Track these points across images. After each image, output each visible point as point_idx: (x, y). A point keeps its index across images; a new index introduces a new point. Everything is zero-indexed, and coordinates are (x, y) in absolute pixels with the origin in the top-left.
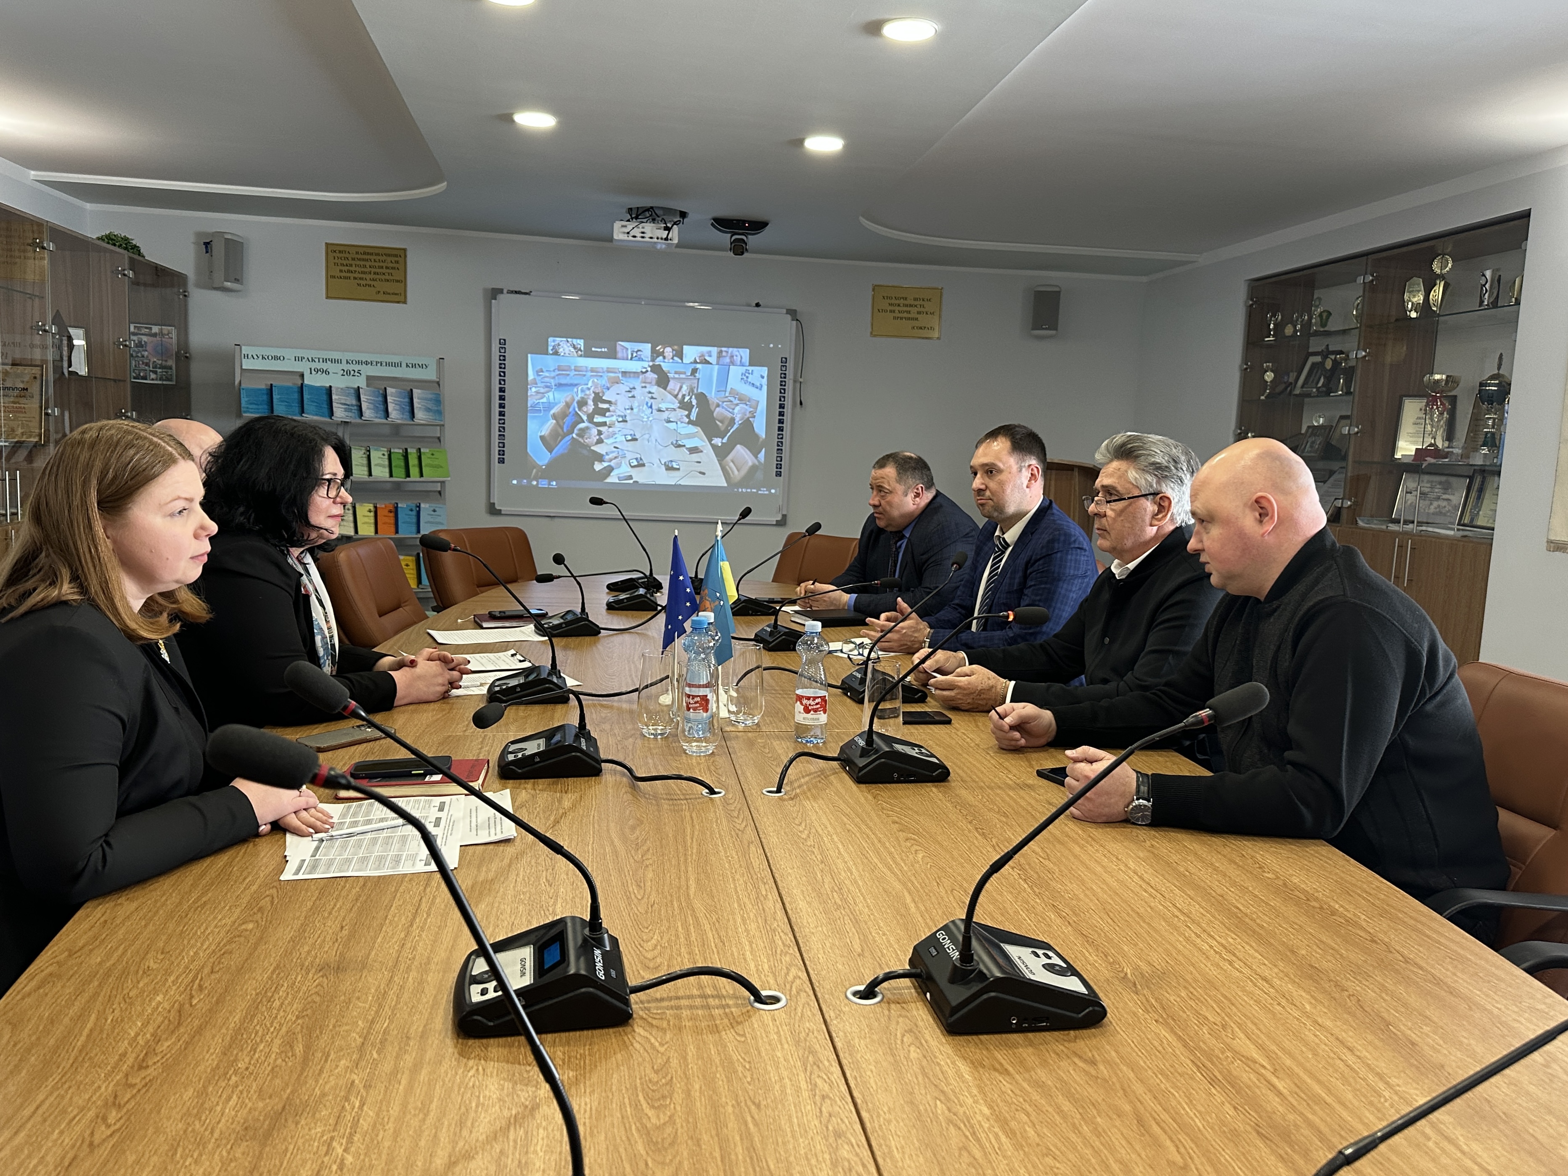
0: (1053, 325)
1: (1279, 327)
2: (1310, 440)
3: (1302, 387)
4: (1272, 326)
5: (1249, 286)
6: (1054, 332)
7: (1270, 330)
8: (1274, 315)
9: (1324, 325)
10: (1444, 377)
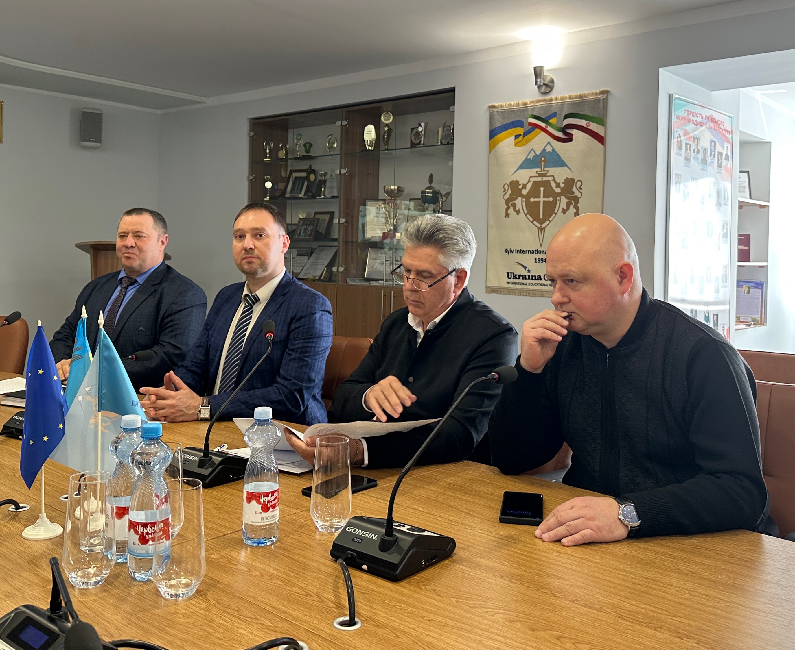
0: (98, 140)
1: (274, 152)
2: (303, 228)
3: (291, 192)
4: (268, 151)
5: (250, 122)
6: (98, 145)
7: (267, 154)
8: (268, 143)
9: (307, 151)
10: (396, 187)
